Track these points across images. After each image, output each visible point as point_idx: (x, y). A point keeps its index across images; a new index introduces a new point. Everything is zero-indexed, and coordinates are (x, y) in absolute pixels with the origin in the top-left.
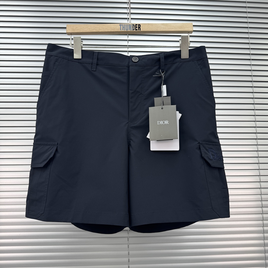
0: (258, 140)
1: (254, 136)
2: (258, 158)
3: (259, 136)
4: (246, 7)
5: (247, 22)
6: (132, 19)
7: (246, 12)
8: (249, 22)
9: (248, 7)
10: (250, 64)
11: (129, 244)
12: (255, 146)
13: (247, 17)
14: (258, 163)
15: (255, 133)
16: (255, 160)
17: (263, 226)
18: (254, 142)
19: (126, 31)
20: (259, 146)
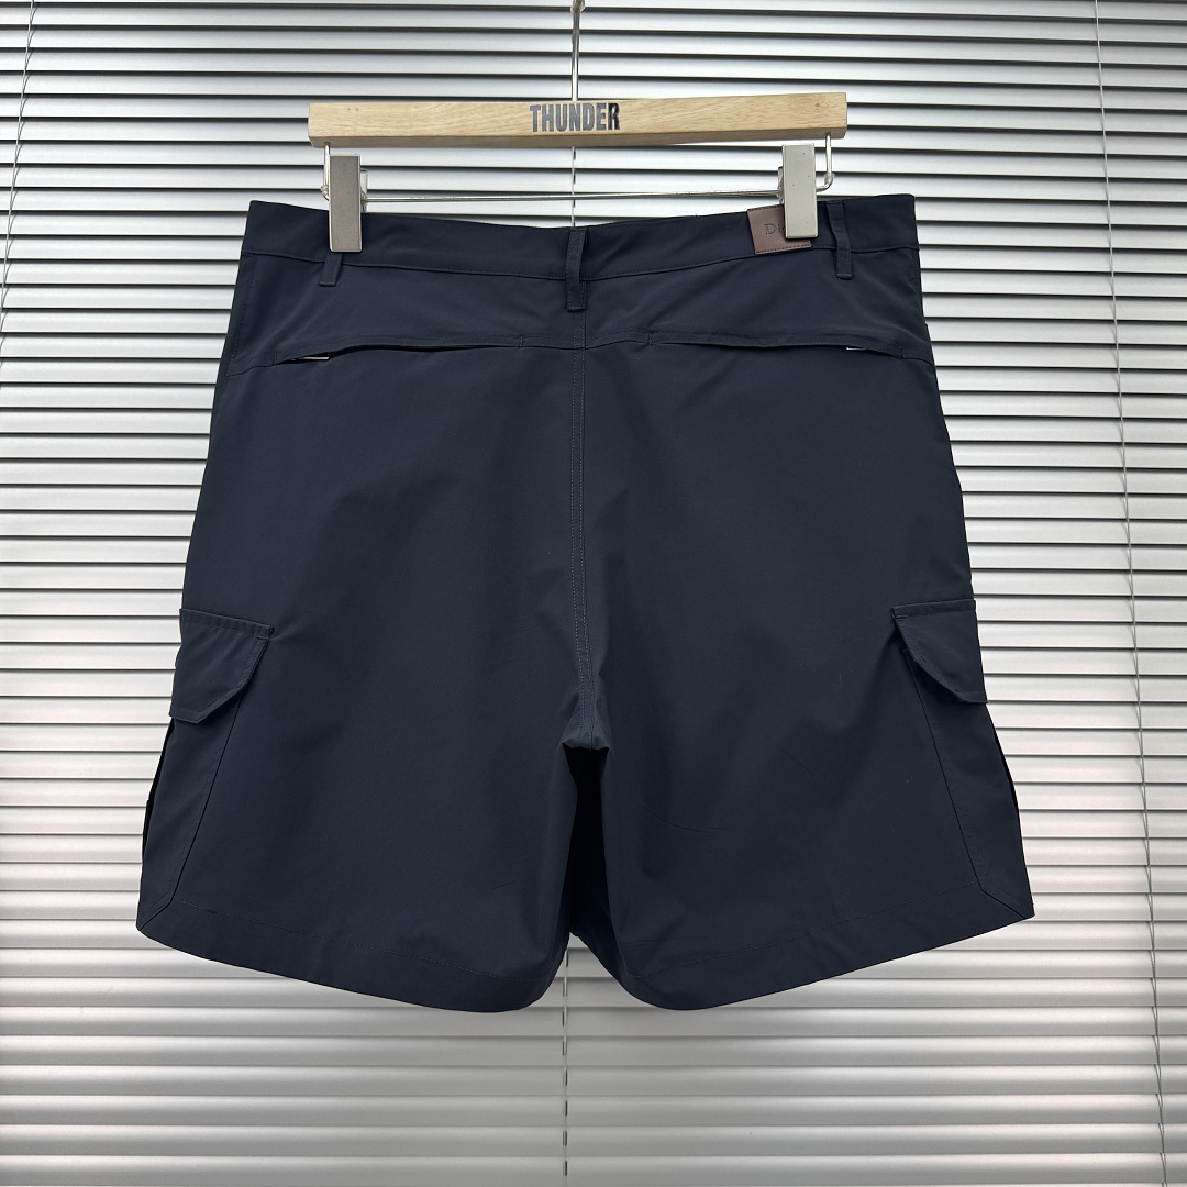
0: (1138, 603)
1: (1117, 584)
2: (1136, 681)
3: (1143, 584)
4: (1091, 21)
5: (1095, 88)
6: (581, 78)
7: (1093, 43)
8: (1107, 88)
9: (1104, 21)
10: (1108, 270)
11: (568, 1038)
12: (1124, 628)
13: (1095, 66)
14: (1133, 703)
15: (1125, 572)
16: (1123, 691)
17: (1154, 975)
18: (1118, 611)
19: (556, 132)
20: (1139, 628)
